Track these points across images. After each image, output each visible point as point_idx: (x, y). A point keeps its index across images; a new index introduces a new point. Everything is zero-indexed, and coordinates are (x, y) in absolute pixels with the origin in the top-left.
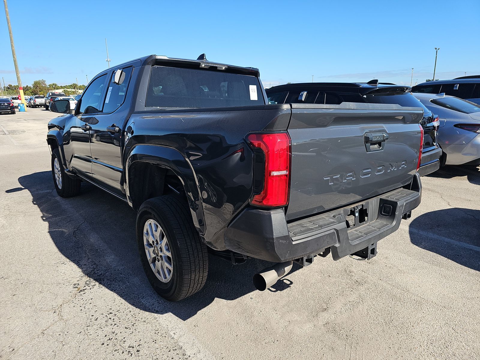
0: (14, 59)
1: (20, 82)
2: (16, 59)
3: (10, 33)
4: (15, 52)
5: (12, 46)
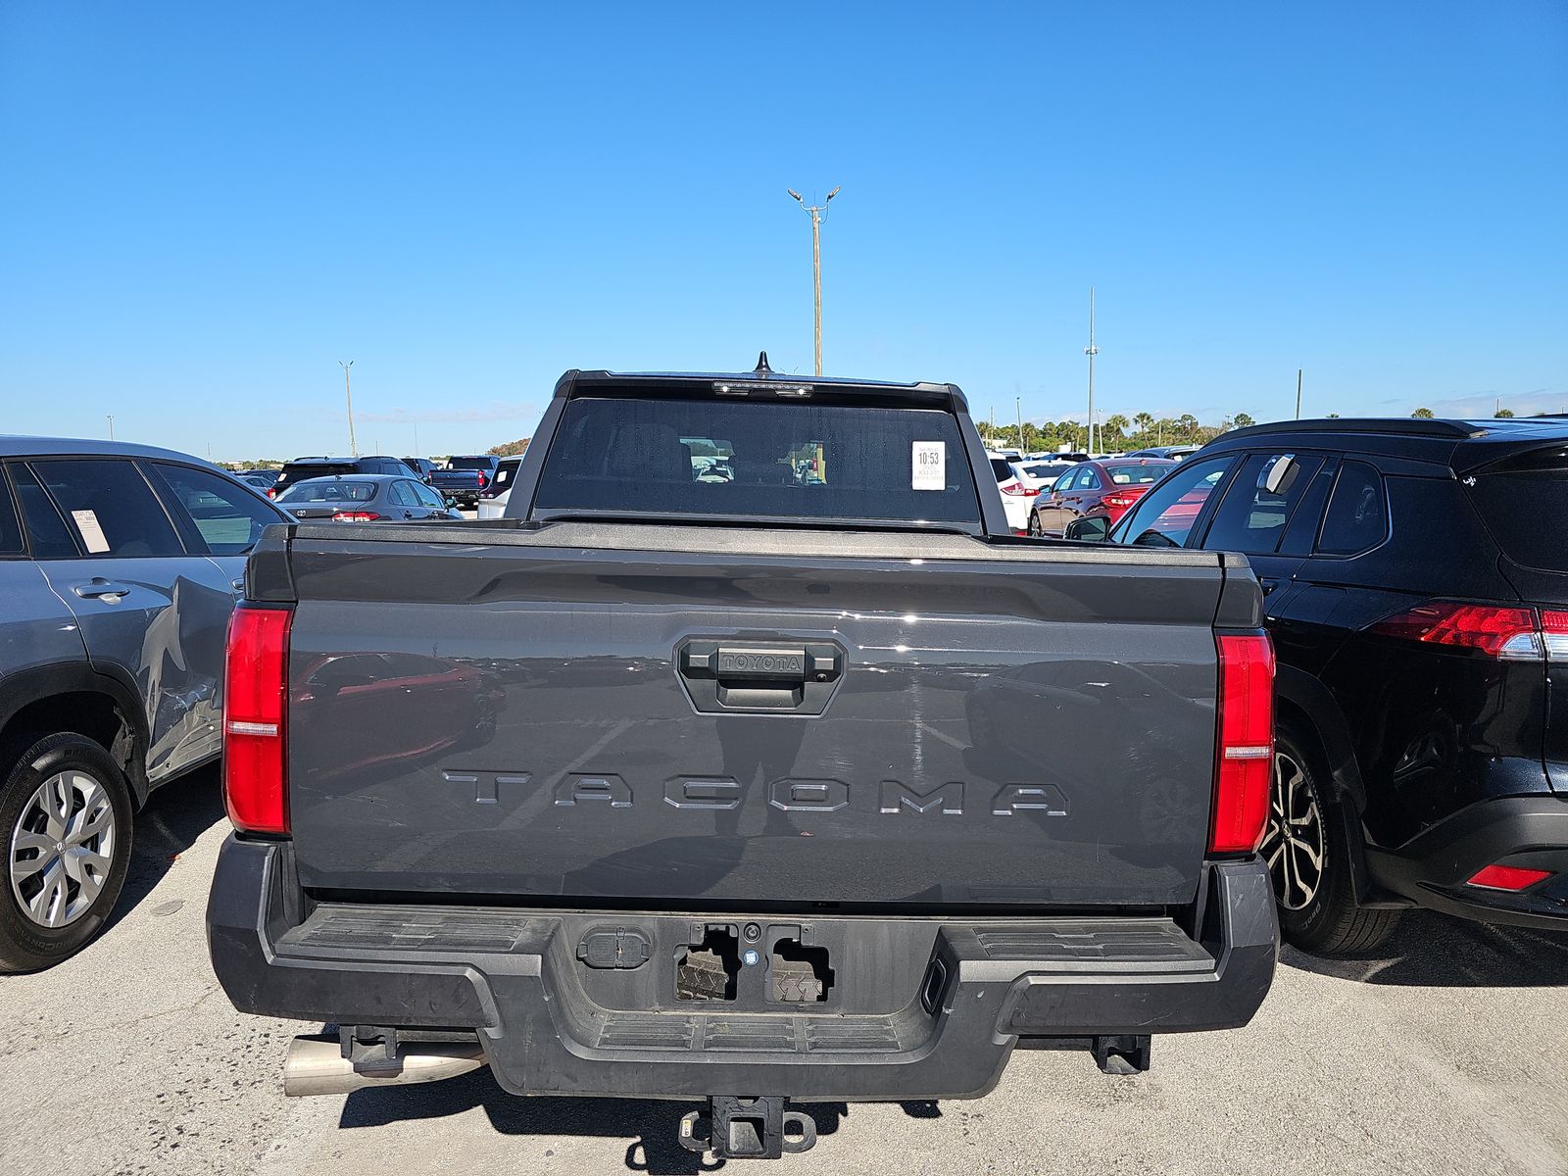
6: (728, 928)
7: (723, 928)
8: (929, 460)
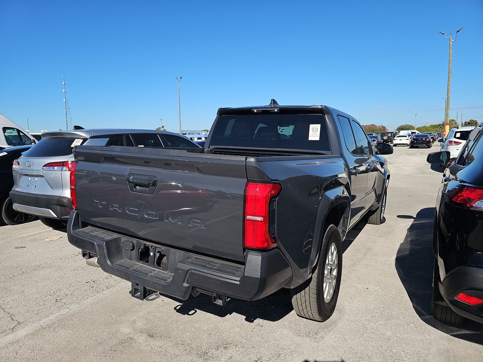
0: (448, 97)
1: (448, 118)
2: (449, 96)
3: (449, 73)
4: (450, 90)
5: (448, 85)
6: (149, 246)
7: (148, 246)
8: (315, 130)
